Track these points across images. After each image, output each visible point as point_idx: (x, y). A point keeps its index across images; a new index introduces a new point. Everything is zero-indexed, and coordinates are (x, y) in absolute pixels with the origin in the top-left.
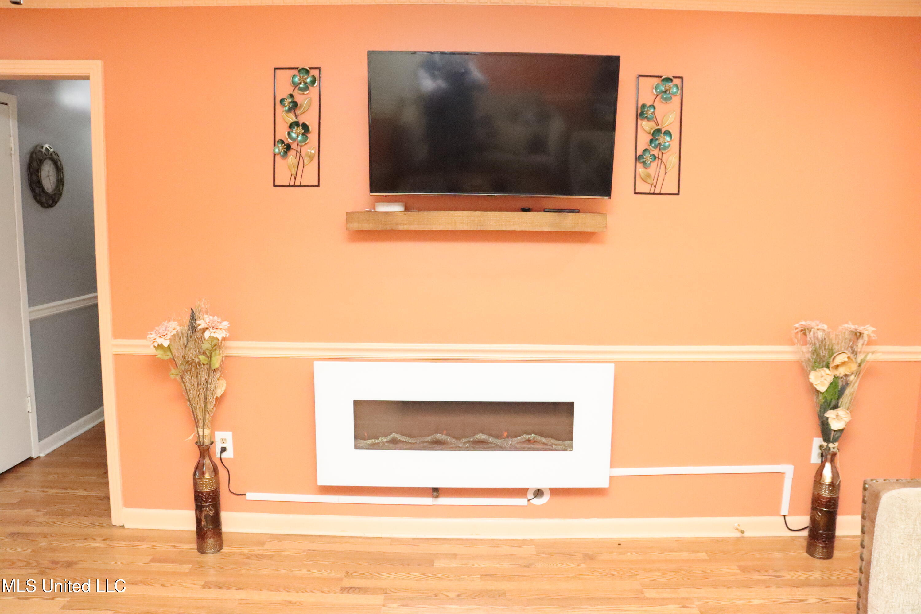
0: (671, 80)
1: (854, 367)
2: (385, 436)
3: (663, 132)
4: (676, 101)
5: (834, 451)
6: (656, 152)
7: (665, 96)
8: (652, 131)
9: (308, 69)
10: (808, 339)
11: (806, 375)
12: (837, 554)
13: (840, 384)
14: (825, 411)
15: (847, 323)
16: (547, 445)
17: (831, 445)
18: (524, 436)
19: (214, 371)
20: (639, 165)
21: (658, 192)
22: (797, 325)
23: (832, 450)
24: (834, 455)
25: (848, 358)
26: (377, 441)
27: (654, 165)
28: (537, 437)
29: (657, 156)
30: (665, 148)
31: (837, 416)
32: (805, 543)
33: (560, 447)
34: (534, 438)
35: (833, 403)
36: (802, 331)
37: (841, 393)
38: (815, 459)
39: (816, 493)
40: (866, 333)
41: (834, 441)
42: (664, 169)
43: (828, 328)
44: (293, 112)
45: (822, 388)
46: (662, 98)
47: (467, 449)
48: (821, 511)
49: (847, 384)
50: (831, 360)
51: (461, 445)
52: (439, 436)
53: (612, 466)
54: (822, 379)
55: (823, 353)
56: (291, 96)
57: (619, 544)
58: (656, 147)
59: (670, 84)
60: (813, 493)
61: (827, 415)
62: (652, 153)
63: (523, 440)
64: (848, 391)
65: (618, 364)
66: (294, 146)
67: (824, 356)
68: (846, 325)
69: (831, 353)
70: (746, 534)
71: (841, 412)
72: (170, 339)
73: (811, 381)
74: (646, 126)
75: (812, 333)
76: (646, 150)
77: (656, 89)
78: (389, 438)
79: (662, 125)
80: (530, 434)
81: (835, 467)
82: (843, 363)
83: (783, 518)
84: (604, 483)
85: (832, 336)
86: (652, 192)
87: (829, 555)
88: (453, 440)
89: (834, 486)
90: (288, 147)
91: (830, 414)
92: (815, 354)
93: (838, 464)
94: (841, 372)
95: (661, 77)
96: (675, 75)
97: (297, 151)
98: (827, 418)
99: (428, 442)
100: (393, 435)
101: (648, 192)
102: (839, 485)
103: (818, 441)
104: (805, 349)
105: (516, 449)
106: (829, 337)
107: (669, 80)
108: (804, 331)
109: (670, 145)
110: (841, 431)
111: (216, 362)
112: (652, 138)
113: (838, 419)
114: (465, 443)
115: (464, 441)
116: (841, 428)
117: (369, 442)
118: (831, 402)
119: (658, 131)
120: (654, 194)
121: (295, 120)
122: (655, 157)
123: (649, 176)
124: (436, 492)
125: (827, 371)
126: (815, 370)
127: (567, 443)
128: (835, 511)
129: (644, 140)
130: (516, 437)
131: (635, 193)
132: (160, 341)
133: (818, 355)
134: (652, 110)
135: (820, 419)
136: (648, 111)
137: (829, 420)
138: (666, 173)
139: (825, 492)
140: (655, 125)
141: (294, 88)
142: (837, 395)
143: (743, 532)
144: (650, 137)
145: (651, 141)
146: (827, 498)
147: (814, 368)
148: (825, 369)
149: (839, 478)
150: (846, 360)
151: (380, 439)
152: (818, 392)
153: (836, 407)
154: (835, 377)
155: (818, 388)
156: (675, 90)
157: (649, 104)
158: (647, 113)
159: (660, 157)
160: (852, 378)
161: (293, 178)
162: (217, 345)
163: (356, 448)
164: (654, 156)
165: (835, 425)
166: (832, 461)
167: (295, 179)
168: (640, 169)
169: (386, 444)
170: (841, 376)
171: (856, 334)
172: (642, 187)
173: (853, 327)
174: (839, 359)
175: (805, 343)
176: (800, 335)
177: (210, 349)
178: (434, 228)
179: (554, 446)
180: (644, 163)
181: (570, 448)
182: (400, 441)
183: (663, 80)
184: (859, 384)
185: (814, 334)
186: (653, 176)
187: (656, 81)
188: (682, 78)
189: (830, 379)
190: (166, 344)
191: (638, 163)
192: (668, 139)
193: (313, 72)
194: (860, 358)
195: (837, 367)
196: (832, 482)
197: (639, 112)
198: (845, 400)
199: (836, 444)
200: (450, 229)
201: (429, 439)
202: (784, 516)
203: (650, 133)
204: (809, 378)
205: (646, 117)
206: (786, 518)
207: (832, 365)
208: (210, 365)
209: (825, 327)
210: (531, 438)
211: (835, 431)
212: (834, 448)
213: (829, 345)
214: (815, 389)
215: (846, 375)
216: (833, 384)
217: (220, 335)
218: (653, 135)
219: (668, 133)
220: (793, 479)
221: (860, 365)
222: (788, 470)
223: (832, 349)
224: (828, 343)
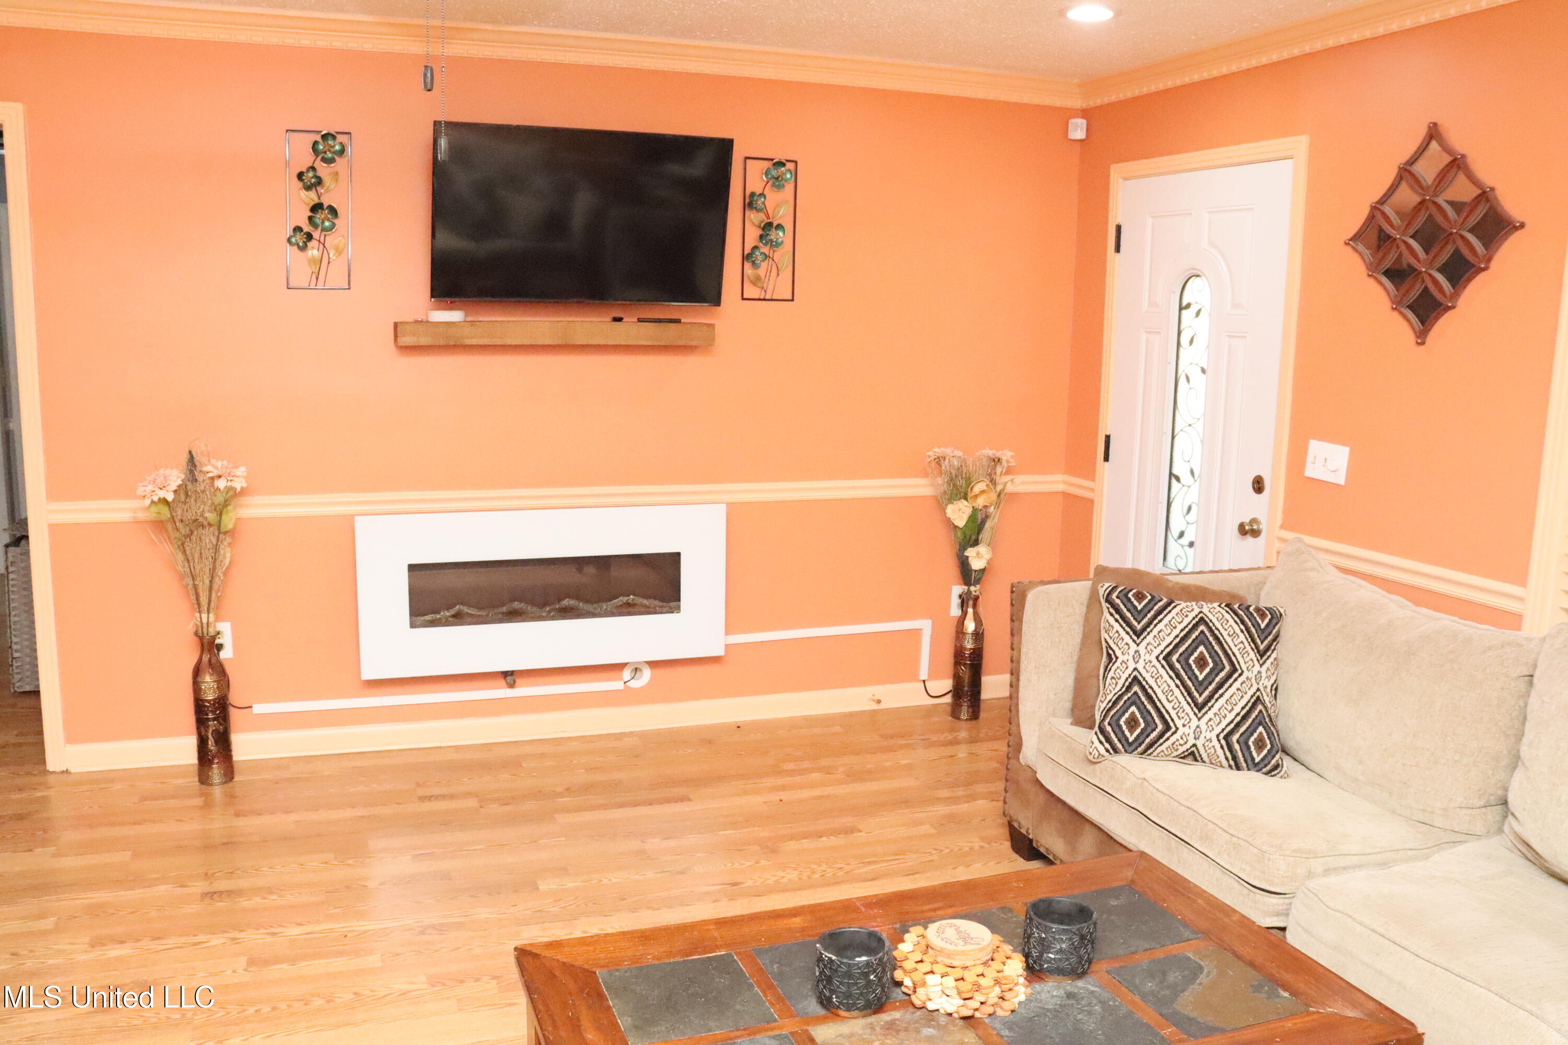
0: (784, 165)
1: (993, 496)
2: (448, 609)
3: (774, 225)
4: (789, 188)
5: (977, 594)
6: (765, 250)
7: (777, 182)
8: (763, 224)
9: (335, 134)
10: (943, 468)
11: (943, 510)
12: (983, 715)
13: (980, 517)
14: (965, 549)
15: (984, 448)
16: (649, 607)
17: (972, 588)
18: (621, 598)
19: (225, 533)
20: (747, 265)
21: (770, 298)
22: (930, 453)
23: (974, 593)
24: (976, 599)
25: (987, 486)
26: (438, 616)
27: (764, 265)
28: (637, 598)
29: (767, 254)
30: (778, 245)
31: (978, 553)
32: (949, 709)
33: (665, 610)
34: (633, 600)
35: (974, 537)
36: (935, 459)
37: (980, 528)
38: (955, 611)
39: (959, 645)
40: (1004, 459)
41: (977, 582)
42: (776, 271)
43: (964, 455)
44: (314, 189)
45: (961, 523)
46: (773, 185)
47: (553, 618)
48: (965, 665)
49: (987, 517)
50: (969, 489)
51: (544, 614)
52: (516, 605)
53: (728, 632)
54: (960, 513)
55: (961, 482)
56: (313, 168)
57: (738, 727)
58: (766, 244)
59: (783, 169)
60: (956, 646)
61: (966, 554)
62: (762, 250)
63: (621, 603)
64: (988, 525)
65: (729, 505)
66: (316, 235)
67: (961, 486)
68: (983, 451)
69: (969, 482)
70: (884, 706)
71: (982, 549)
72: (175, 491)
73: (948, 515)
74: (754, 217)
75: (947, 460)
76: (755, 248)
77: (766, 175)
78: (453, 612)
79: (773, 218)
80: (628, 595)
81: (978, 614)
82: (983, 492)
83: (922, 684)
84: (720, 652)
85: (970, 462)
86: (762, 297)
87: (975, 715)
88: (535, 609)
89: (978, 636)
90: (309, 237)
91: (970, 552)
92: (952, 485)
93: (981, 609)
94: (980, 502)
95: (772, 160)
96: (788, 159)
97: (319, 241)
98: (967, 557)
99: (503, 613)
100: (458, 606)
101: (757, 297)
102: (983, 633)
103: (958, 589)
104: (940, 480)
105: (612, 614)
106: (966, 463)
107: (781, 164)
108: (939, 460)
109: (782, 242)
110: (983, 571)
111: (228, 522)
112: (762, 232)
113: (979, 558)
114: (550, 612)
115: (548, 609)
116: (982, 567)
117: (428, 618)
118: (970, 537)
119: (769, 225)
120: (764, 300)
121: (316, 200)
122: (766, 257)
123: (758, 278)
124: (509, 677)
125: (965, 503)
126: (952, 503)
127: (673, 604)
128: (978, 664)
129: (753, 235)
130: (610, 600)
131: (743, 299)
132: (162, 494)
133: (955, 485)
134: (763, 200)
135: (959, 559)
136: (757, 200)
137: (970, 559)
138: (778, 274)
139: (968, 642)
140: (765, 218)
141: (314, 158)
142: (976, 531)
143: (879, 702)
144: (760, 232)
145: (761, 237)
146: (971, 649)
147: (950, 501)
148: (963, 500)
149: (982, 625)
150: (985, 488)
151: (442, 614)
152: (956, 527)
153: (976, 543)
154: (975, 510)
155: (956, 524)
156: (788, 176)
157: (758, 191)
158: (756, 203)
159: (771, 256)
160: (992, 509)
161: (314, 277)
162: (232, 496)
163: (413, 625)
164: (765, 254)
165: (976, 564)
166: (975, 606)
167: (317, 279)
168: (749, 270)
169: (450, 619)
170: (980, 507)
171: (994, 460)
172: (751, 291)
173: (990, 453)
174: (978, 488)
175: (940, 474)
176: (933, 464)
177: (222, 504)
178: (509, 342)
179: (657, 609)
180: (753, 262)
181: (678, 609)
182: (468, 614)
183: (774, 164)
184: (1000, 517)
185: (949, 462)
186: (763, 278)
187: (766, 164)
188: (796, 162)
189: (968, 511)
190: (170, 497)
191: (746, 263)
192: (781, 234)
193: (340, 138)
194: (999, 488)
195: (976, 496)
196: (975, 631)
197: (747, 201)
198: (985, 535)
199: (978, 587)
200: (529, 343)
201: (504, 609)
202: (924, 681)
203: (759, 227)
204: (945, 513)
205: (756, 208)
206: (926, 683)
207: (970, 495)
208: (219, 526)
209: (961, 454)
210: (630, 601)
211: (976, 571)
212: (975, 591)
213: (966, 474)
214: (953, 524)
215: (985, 507)
216: (972, 518)
217: (238, 484)
218: (763, 229)
219: (779, 227)
220: (931, 636)
221: (999, 495)
222: (925, 625)
223: (969, 478)
224: (964, 471)
